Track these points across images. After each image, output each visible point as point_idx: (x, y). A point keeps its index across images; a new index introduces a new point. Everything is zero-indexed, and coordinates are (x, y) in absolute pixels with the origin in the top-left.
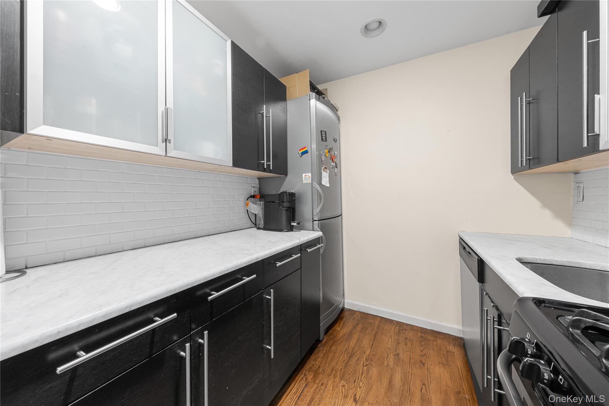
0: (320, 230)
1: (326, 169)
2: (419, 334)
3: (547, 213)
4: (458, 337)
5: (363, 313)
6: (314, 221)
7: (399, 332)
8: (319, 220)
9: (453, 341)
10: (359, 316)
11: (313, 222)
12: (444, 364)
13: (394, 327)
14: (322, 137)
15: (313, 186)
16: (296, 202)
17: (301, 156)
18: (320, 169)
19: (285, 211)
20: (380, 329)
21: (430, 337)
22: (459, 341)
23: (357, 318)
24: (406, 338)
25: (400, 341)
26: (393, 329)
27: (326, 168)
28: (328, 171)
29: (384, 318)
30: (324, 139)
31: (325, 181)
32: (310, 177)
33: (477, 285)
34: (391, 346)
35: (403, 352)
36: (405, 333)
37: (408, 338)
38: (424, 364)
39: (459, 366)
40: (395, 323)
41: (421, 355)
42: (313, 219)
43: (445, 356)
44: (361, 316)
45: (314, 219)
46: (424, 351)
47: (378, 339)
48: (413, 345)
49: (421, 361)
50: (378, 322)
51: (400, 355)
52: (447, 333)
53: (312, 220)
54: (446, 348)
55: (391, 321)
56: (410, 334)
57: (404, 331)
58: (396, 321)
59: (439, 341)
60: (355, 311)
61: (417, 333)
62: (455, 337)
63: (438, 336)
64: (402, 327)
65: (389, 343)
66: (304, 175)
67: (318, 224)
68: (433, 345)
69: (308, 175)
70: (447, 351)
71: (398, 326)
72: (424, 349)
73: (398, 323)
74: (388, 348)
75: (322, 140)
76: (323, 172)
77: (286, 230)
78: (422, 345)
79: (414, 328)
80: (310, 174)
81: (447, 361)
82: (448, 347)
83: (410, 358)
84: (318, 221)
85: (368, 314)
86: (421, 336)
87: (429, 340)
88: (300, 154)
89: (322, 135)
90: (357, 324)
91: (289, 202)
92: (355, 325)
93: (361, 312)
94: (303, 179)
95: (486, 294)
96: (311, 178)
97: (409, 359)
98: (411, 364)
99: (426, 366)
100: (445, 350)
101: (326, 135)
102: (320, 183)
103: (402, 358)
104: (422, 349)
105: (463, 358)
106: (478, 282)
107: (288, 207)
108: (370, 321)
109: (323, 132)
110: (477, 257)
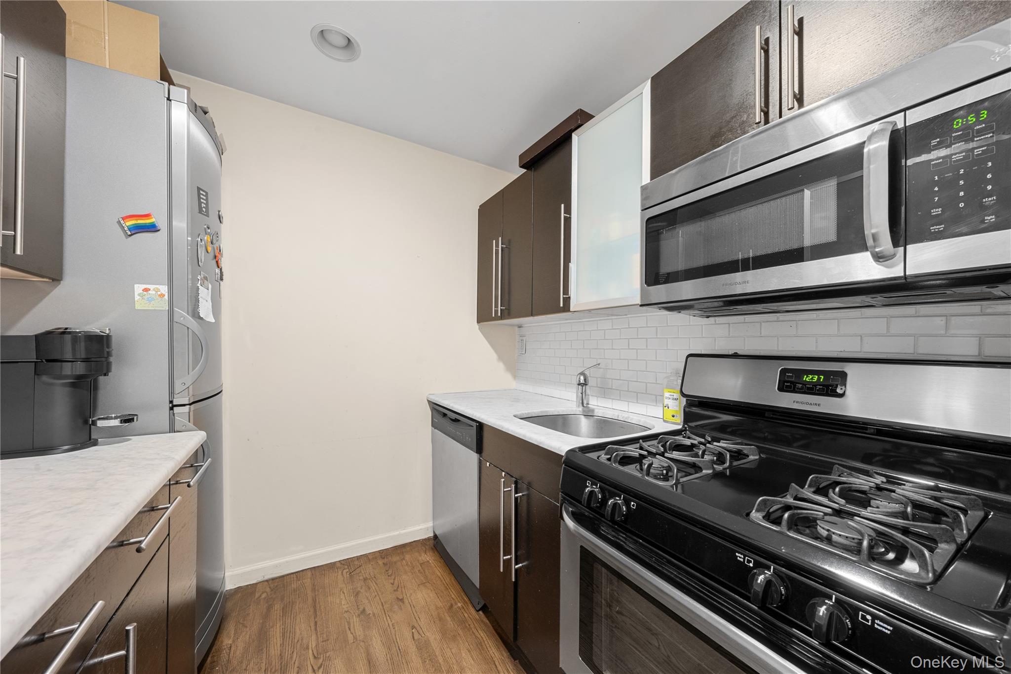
0: (191, 425)
1: (205, 281)
2: (380, 562)
3: (501, 366)
4: (425, 539)
5: (273, 579)
6: (175, 408)
7: (351, 577)
8: (190, 404)
9: (423, 548)
10: (268, 590)
11: (171, 409)
12: (424, 583)
13: (340, 572)
14: (200, 203)
15: (175, 320)
16: (112, 359)
17: (130, 235)
18: (195, 280)
19: (68, 389)
20: (318, 591)
21: (395, 558)
22: (428, 543)
23: (264, 596)
24: (365, 579)
25: (359, 589)
26: (340, 577)
27: (206, 278)
28: (210, 286)
29: (318, 567)
30: (204, 209)
31: (205, 310)
32: (162, 295)
34: (348, 605)
35: (369, 602)
36: (361, 572)
37: (368, 577)
38: (402, 600)
39: (439, 574)
40: (338, 565)
41: (395, 591)
42: (171, 402)
43: (421, 573)
44: (270, 587)
45: (174, 404)
46: (396, 582)
47: (322, 607)
48: (378, 583)
49: (398, 598)
50: (309, 579)
51: (367, 609)
52: (413, 540)
53: (168, 405)
54: (418, 561)
55: (331, 566)
56: (368, 570)
57: (358, 571)
58: (339, 561)
59: (408, 557)
60: (253, 584)
61: (378, 563)
62: (423, 540)
63: (404, 550)
64: (351, 565)
65: (343, 603)
66: (138, 288)
67: (189, 413)
68: (402, 566)
69: (157, 290)
70: (421, 564)
71: (346, 567)
72: (394, 579)
73: (343, 562)
74: (345, 611)
75: (200, 211)
76: (200, 287)
77: (66, 447)
78: (391, 576)
79: (370, 557)
80: (164, 289)
81: (426, 577)
82: (420, 558)
83: (382, 603)
84: (188, 406)
85: (283, 576)
86: (384, 563)
87: (395, 563)
88: (126, 228)
89: (199, 198)
90: (269, 608)
91: (86, 360)
92: (265, 610)
93: (267, 581)
94: (137, 298)
95: (489, 465)
96: (166, 297)
97: (381, 607)
98: (386, 612)
99: (406, 601)
100: (418, 564)
101: (207, 200)
102: (196, 315)
103: (371, 613)
104: (392, 581)
105: (440, 562)
106: (477, 453)
107: (80, 377)
108: (294, 586)
109: (201, 192)
110: (474, 424)
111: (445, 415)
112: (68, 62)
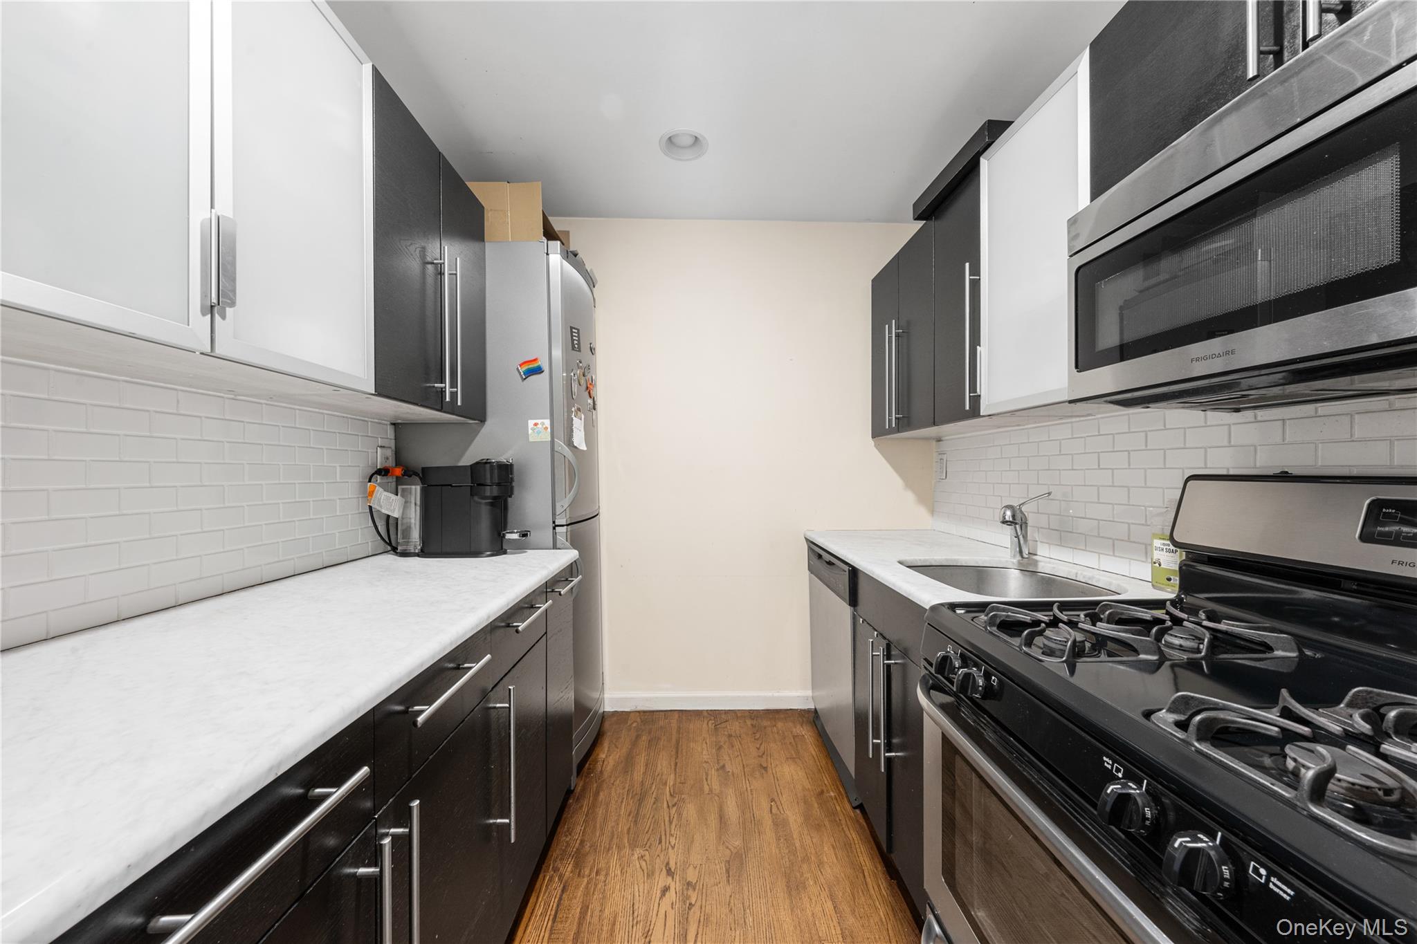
0: (568, 544)
1: (579, 412)
2: (749, 722)
3: (910, 496)
4: (804, 710)
5: (645, 712)
6: (557, 528)
7: (716, 729)
8: (567, 525)
9: (800, 719)
10: (639, 720)
11: (554, 528)
12: (794, 758)
13: (706, 722)
14: (573, 340)
15: (556, 449)
16: (514, 484)
17: (525, 379)
18: (570, 412)
19: (488, 507)
20: (683, 734)
21: (766, 723)
22: (807, 715)
23: (634, 725)
24: (730, 736)
25: (722, 744)
26: (705, 725)
27: (579, 409)
28: (583, 417)
29: (686, 711)
30: (576, 346)
31: (579, 440)
32: (546, 428)
33: (847, 610)
34: (708, 757)
35: (731, 760)
36: (726, 727)
37: (734, 734)
38: (765, 769)
39: (814, 753)
40: (706, 714)
41: (759, 756)
42: (554, 522)
43: (792, 746)
44: (641, 718)
45: (556, 524)
46: (762, 748)
47: (684, 751)
48: (742, 742)
49: (761, 765)
50: (675, 720)
51: (727, 766)
52: (789, 708)
53: (551, 525)
54: (792, 732)
55: (698, 713)
56: (735, 727)
57: (723, 725)
58: (707, 710)
59: (780, 725)
60: (627, 712)
61: (745, 722)
62: (801, 710)
63: (777, 716)
64: (717, 718)
65: (704, 753)
66: (531, 423)
67: (567, 533)
68: (772, 732)
69: (543, 424)
70: (794, 737)
71: (712, 718)
72: (761, 744)
73: (710, 713)
74: (705, 762)
75: (573, 348)
76: (574, 418)
77: (488, 553)
78: (757, 739)
79: (739, 715)
80: (547, 422)
81: (797, 752)
82: (794, 730)
83: (744, 765)
84: (565, 527)
85: (653, 712)
86: (752, 725)
87: (765, 728)
88: (522, 373)
89: (572, 336)
90: (638, 737)
91: (499, 485)
92: (634, 738)
93: (639, 712)
94: (530, 431)
95: (863, 622)
96: (549, 429)
97: (742, 768)
98: (746, 775)
99: (770, 771)
100: (790, 736)
101: (579, 337)
102: (570, 444)
103: (731, 771)
104: (758, 746)
105: (818, 741)
106: (850, 605)
107: (495, 498)
108: (661, 723)
109: (574, 330)
110: (846, 568)
111: (820, 556)
112: (486, 244)
